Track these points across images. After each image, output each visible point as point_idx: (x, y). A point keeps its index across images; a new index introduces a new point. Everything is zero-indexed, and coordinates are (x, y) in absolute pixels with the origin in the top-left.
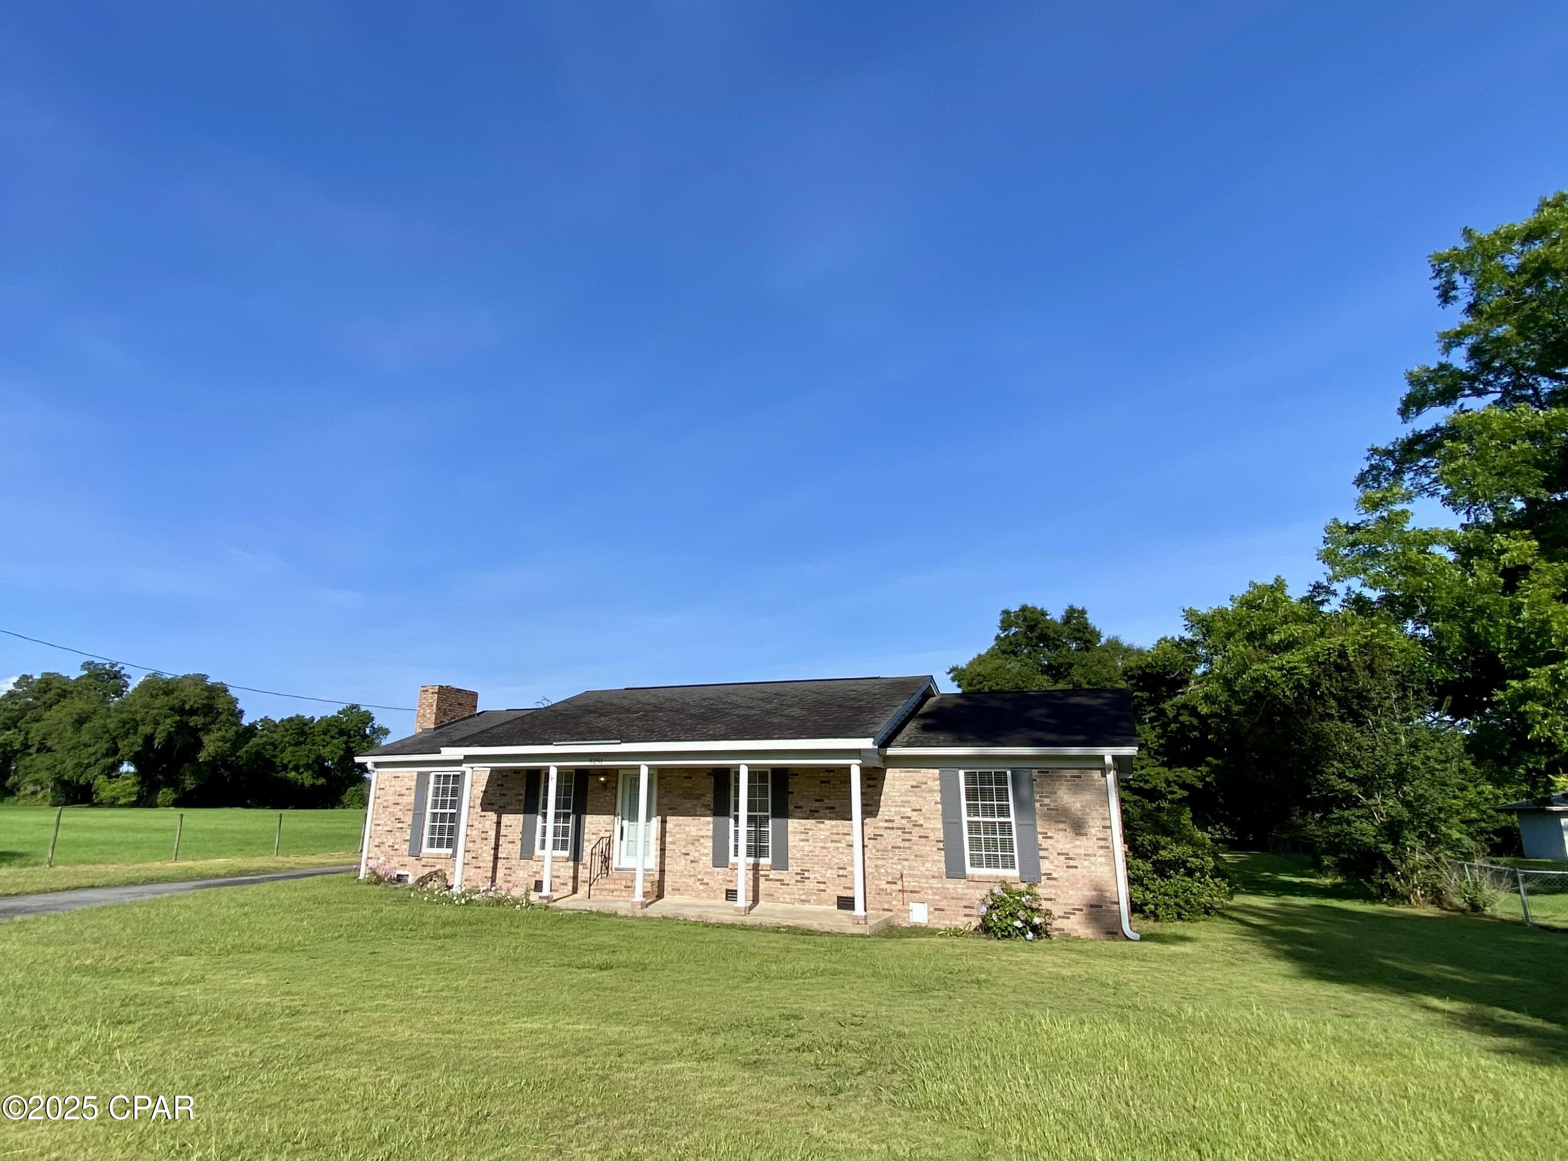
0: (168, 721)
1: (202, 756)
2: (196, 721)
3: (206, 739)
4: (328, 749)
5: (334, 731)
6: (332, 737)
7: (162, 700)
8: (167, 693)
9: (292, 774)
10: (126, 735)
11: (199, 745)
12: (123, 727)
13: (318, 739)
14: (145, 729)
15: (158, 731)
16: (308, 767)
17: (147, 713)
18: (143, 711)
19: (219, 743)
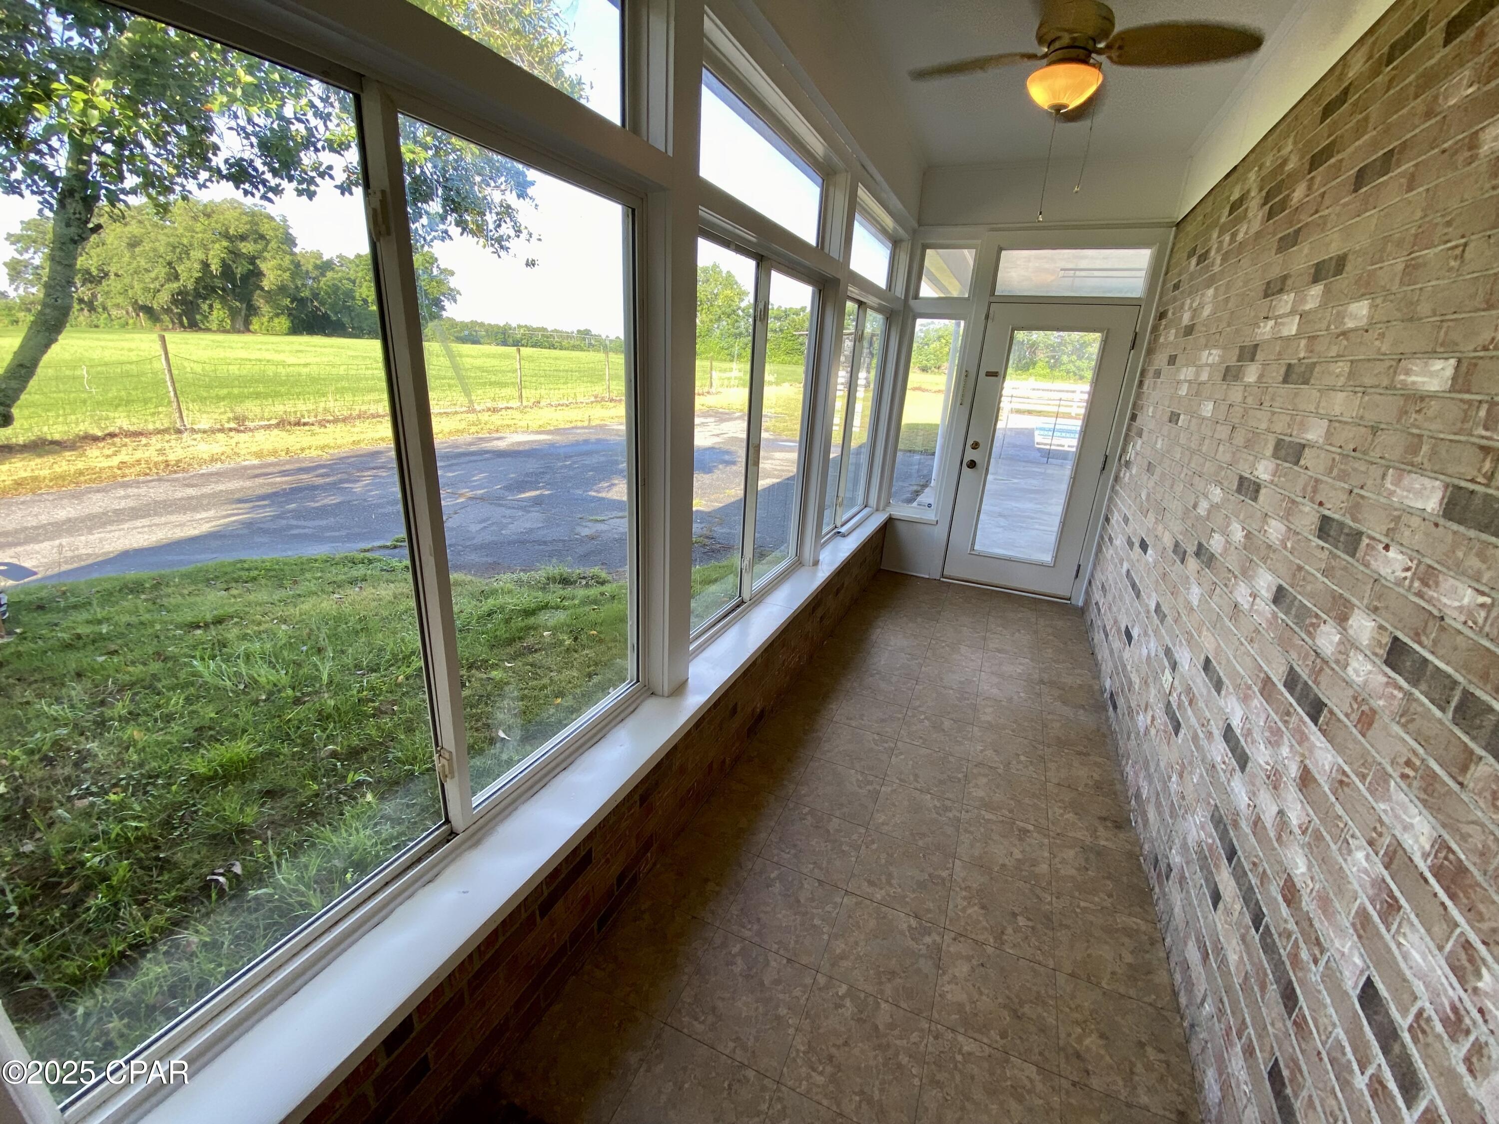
0: (217, 246)
1: (266, 284)
2: (247, 248)
3: (264, 266)
10: (181, 260)
11: (257, 274)
12: (173, 251)
14: (197, 254)
15: (209, 256)
17: (192, 237)
19: (279, 272)
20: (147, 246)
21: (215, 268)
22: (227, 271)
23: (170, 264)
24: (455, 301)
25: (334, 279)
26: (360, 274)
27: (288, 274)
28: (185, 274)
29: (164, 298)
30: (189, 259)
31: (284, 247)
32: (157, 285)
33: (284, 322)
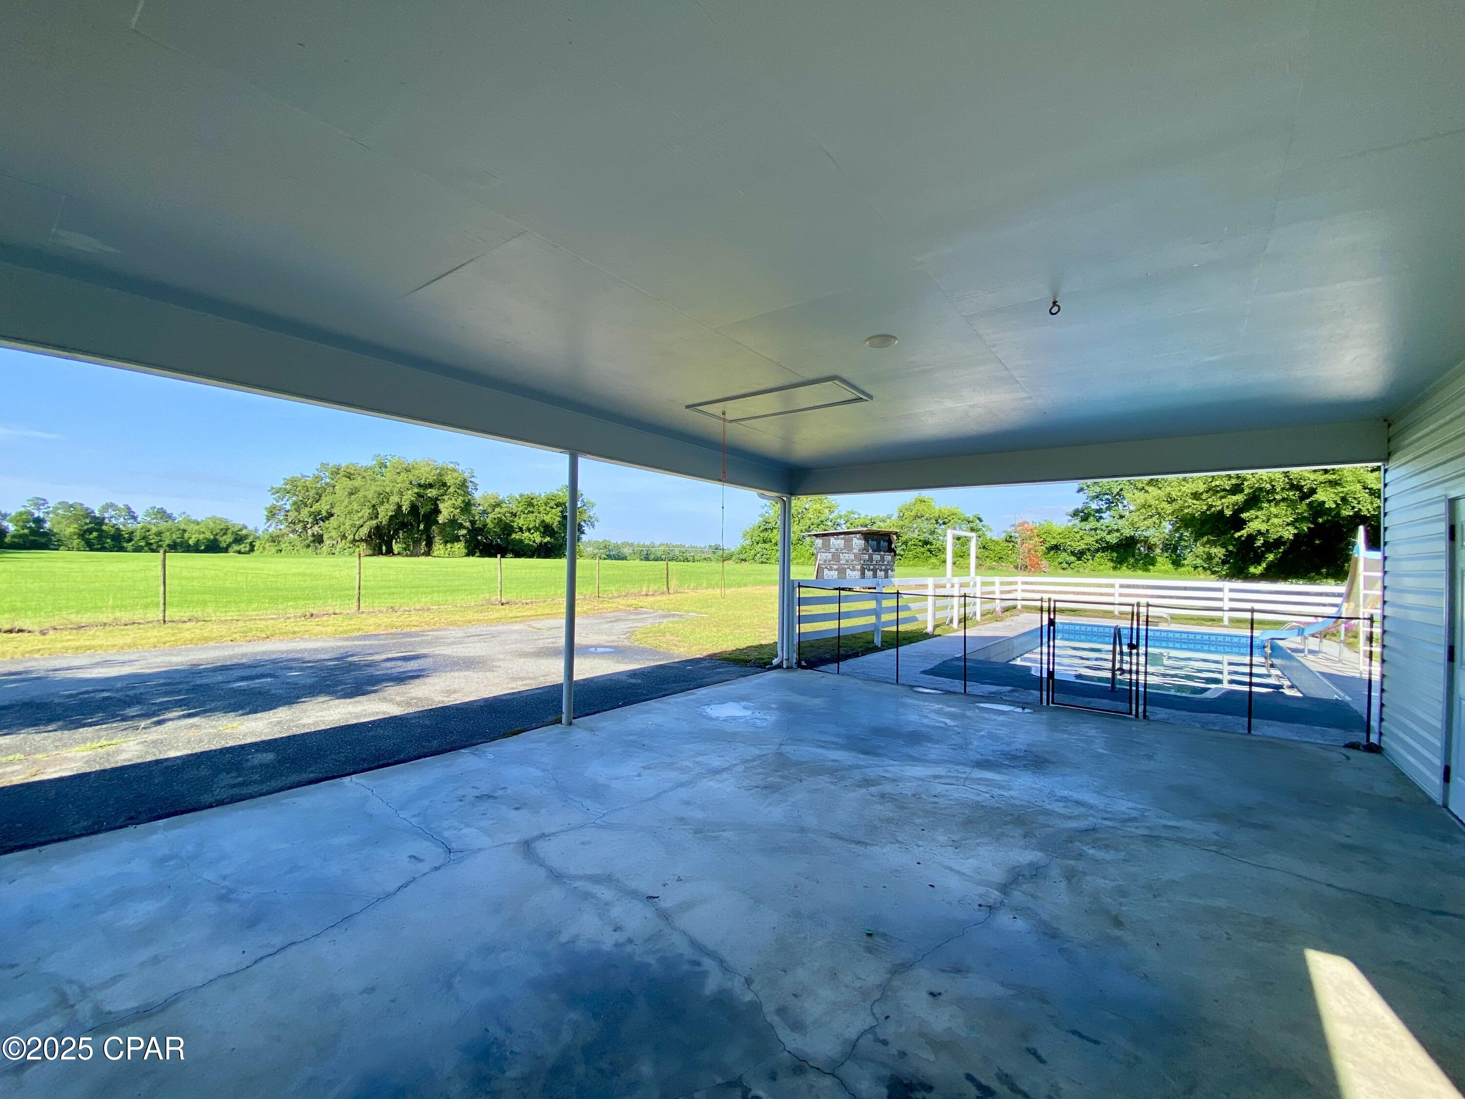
0: (410, 492)
1: (441, 519)
2: (432, 493)
3: (441, 506)
4: (550, 516)
5: (552, 504)
6: (552, 508)
7: (404, 475)
8: (408, 471)
9: (526, 534)
10: (382, 503)
11: (437, 511)
12: (378, 497)
13: (541, 509)
14: (395, 499)
15: (403, 500)
16: (537, 529)
17: (394, 486)
18: (391, 485)
19: (452, 510)
20: (361, 494)
21: (405, 508)
22: (414, 508)
23: (374, 506)
24: (593, 526)
25: (500, 513)
26: (520, 509)
27: (458, 510)
28: (383, 513)
29: (364, 531)
30: (388, 502)
31: (459, 491)
32: (361, 522)
33: (459, 547)
